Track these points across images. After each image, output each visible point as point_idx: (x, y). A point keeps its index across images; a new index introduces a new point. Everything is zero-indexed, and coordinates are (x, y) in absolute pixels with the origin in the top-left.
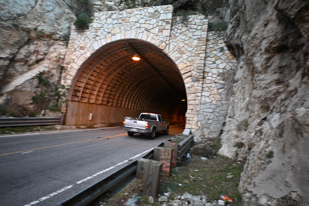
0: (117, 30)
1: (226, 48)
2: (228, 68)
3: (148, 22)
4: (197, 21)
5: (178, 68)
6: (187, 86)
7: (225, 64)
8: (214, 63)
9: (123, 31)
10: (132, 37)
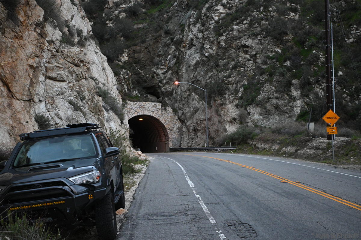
0: (140, 111)
1: (178, 119)
2: (179, 126)
3: (152, 108)
4: (169, 109)
5: (165, 126)
6: (168, 132)
7: (178, 125)
8: (175, 124)
9: (142, 111)
10: (147, 114)
